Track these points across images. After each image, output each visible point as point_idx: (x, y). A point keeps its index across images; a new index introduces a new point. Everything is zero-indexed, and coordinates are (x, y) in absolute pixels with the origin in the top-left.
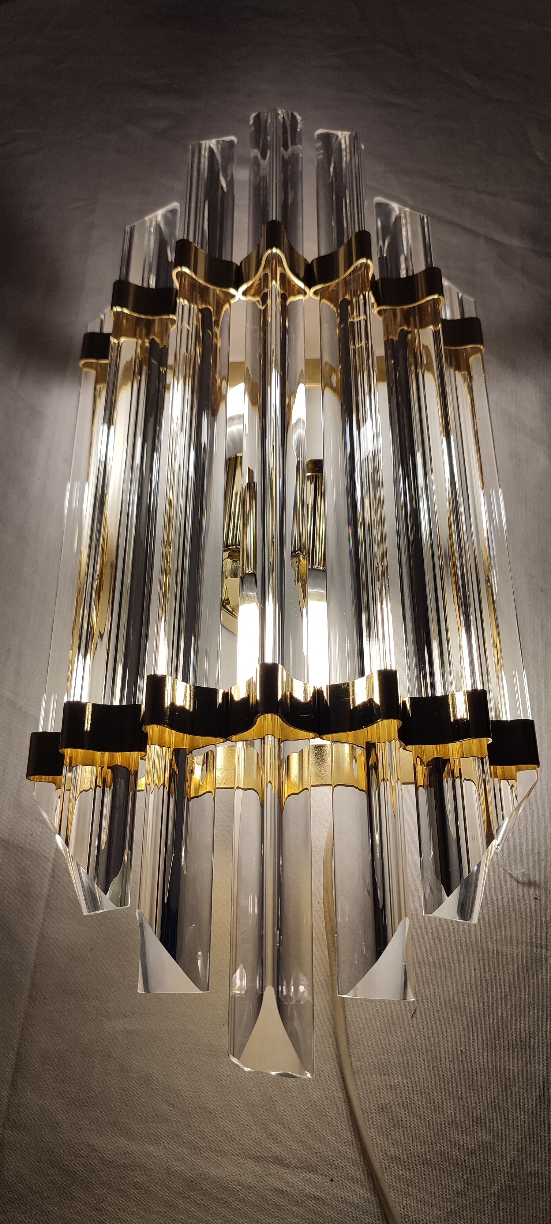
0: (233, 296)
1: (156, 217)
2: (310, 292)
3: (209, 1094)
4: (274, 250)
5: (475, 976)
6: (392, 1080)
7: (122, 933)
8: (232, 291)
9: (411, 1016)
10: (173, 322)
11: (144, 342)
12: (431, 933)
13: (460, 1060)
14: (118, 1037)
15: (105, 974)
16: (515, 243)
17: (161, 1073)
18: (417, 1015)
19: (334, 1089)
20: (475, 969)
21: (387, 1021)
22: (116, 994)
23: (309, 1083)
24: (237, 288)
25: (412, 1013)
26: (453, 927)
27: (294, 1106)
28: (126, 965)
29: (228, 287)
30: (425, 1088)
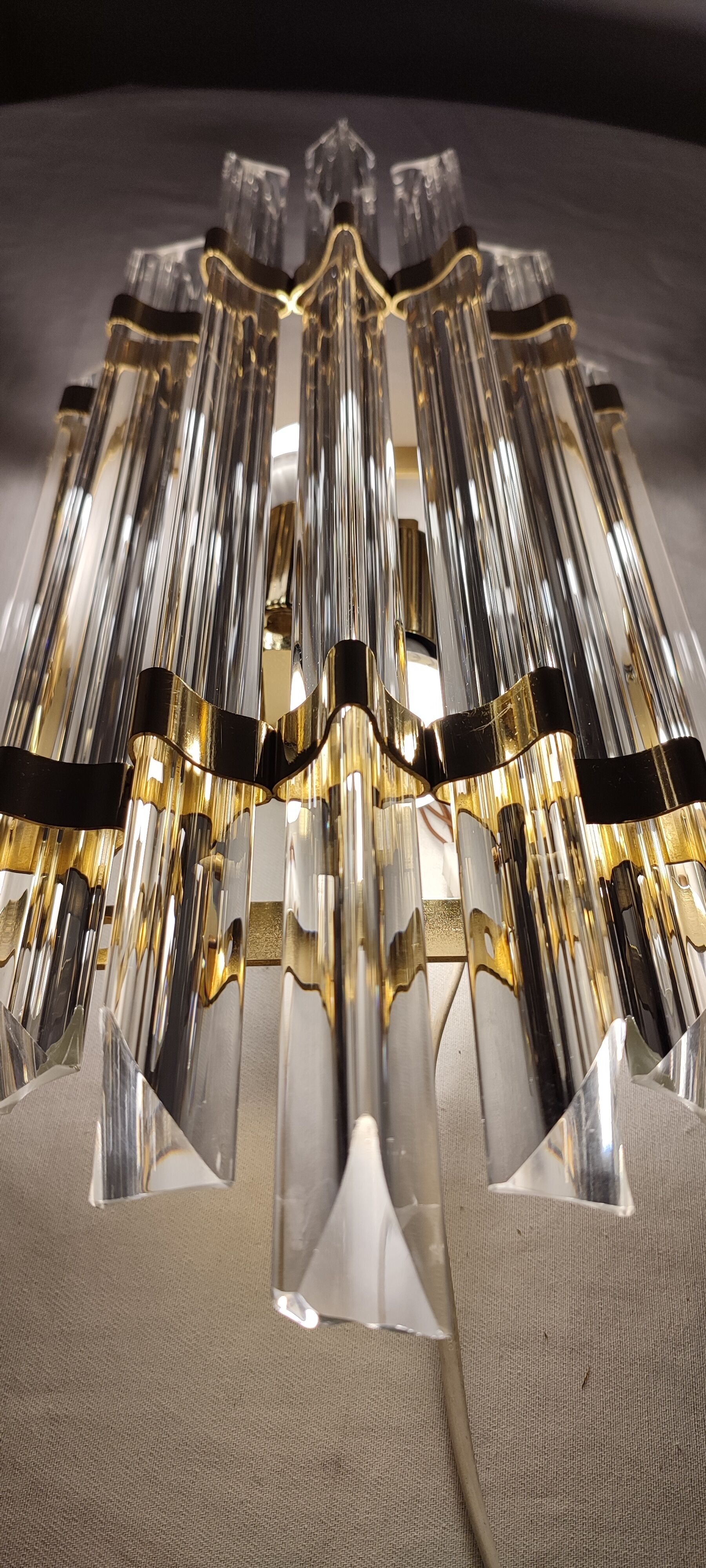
0: (282, 306)
1: (175, 254)
2: (391, 305)
3: (204, 1539)
4: (346, 228)
5: (689, 1311)
6: (554, 1506)
7: (54, 1239)
8: (281, 296)
9: (581, 1385)
10: (192, 346)
11: (150, 376)
12: (606, 1237)
13: (676, 1466)
14: (33, 1429)
15: (17, 1311)
16: (646, 360)
17: (111, 1498)
18: (592, 1383)
19: (444, 1525)
20: (688, 1300)
21: (537, 1395)
22: (35, 1348)
23: (396, 1513)
24: (289, 291)
25: (583, 1380)
26: (643, 1228)
27: (370, 1559)
28: (57, 1294)
29: (275, 287)
30: (617, 1520)
